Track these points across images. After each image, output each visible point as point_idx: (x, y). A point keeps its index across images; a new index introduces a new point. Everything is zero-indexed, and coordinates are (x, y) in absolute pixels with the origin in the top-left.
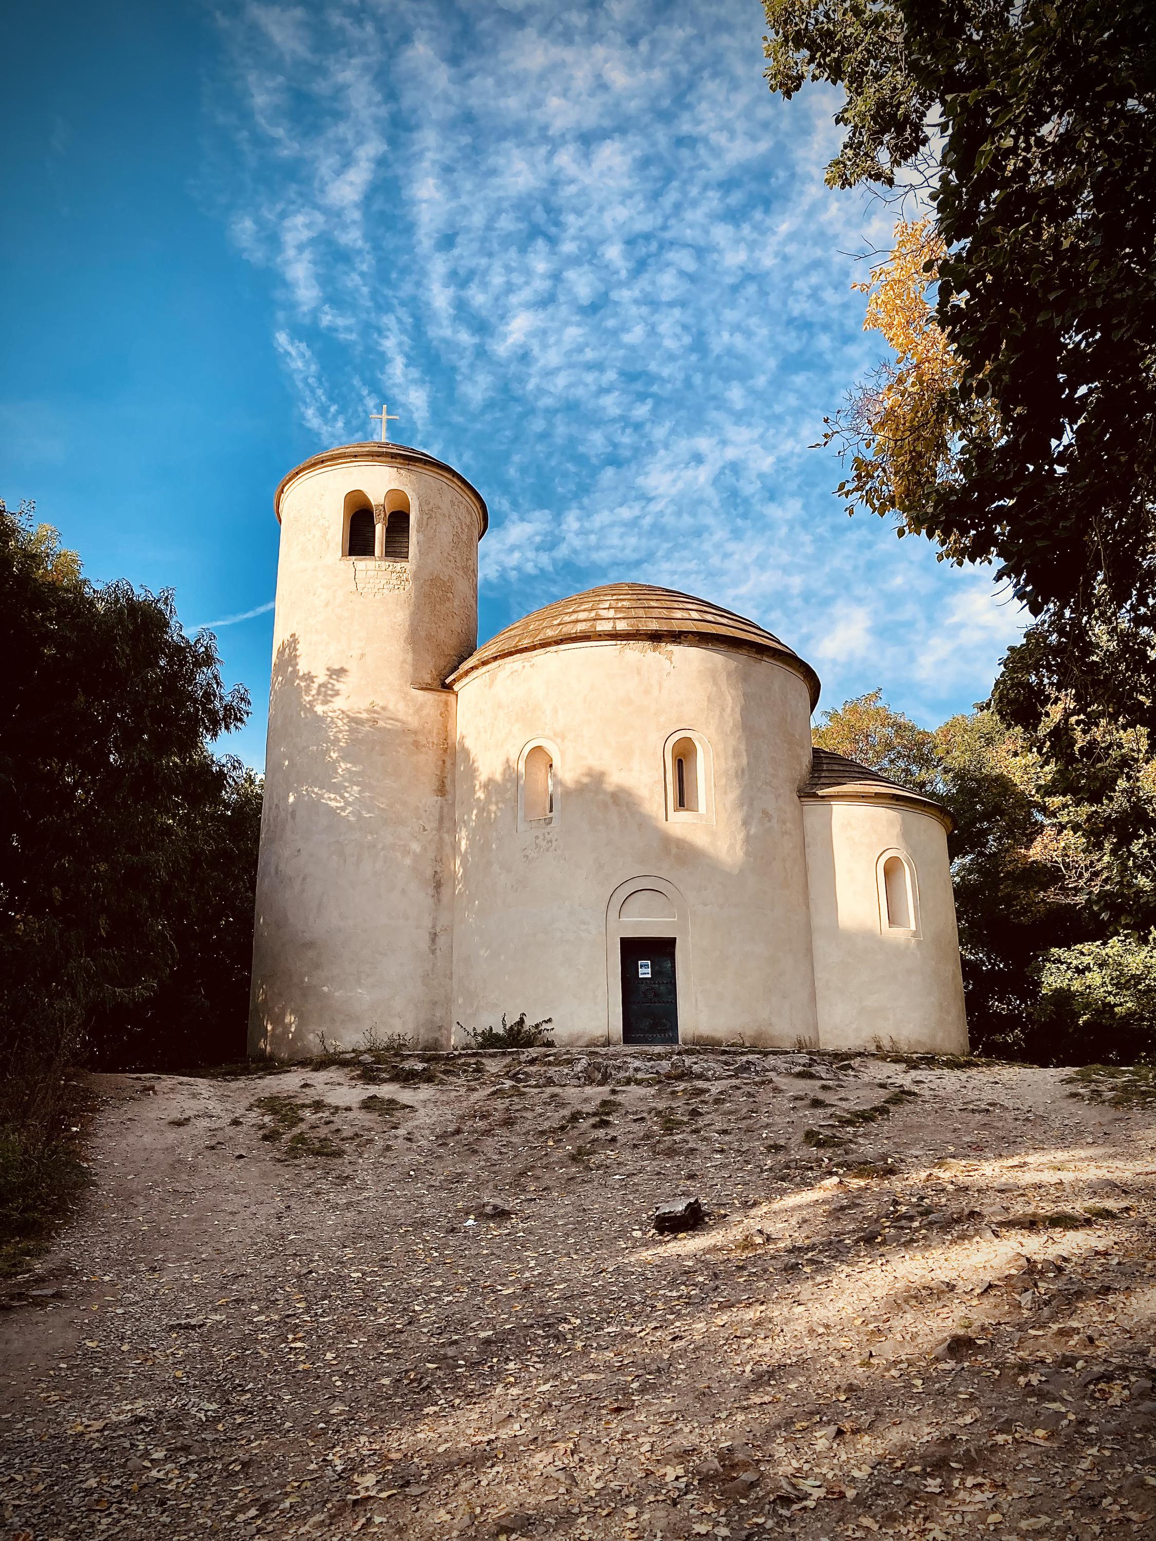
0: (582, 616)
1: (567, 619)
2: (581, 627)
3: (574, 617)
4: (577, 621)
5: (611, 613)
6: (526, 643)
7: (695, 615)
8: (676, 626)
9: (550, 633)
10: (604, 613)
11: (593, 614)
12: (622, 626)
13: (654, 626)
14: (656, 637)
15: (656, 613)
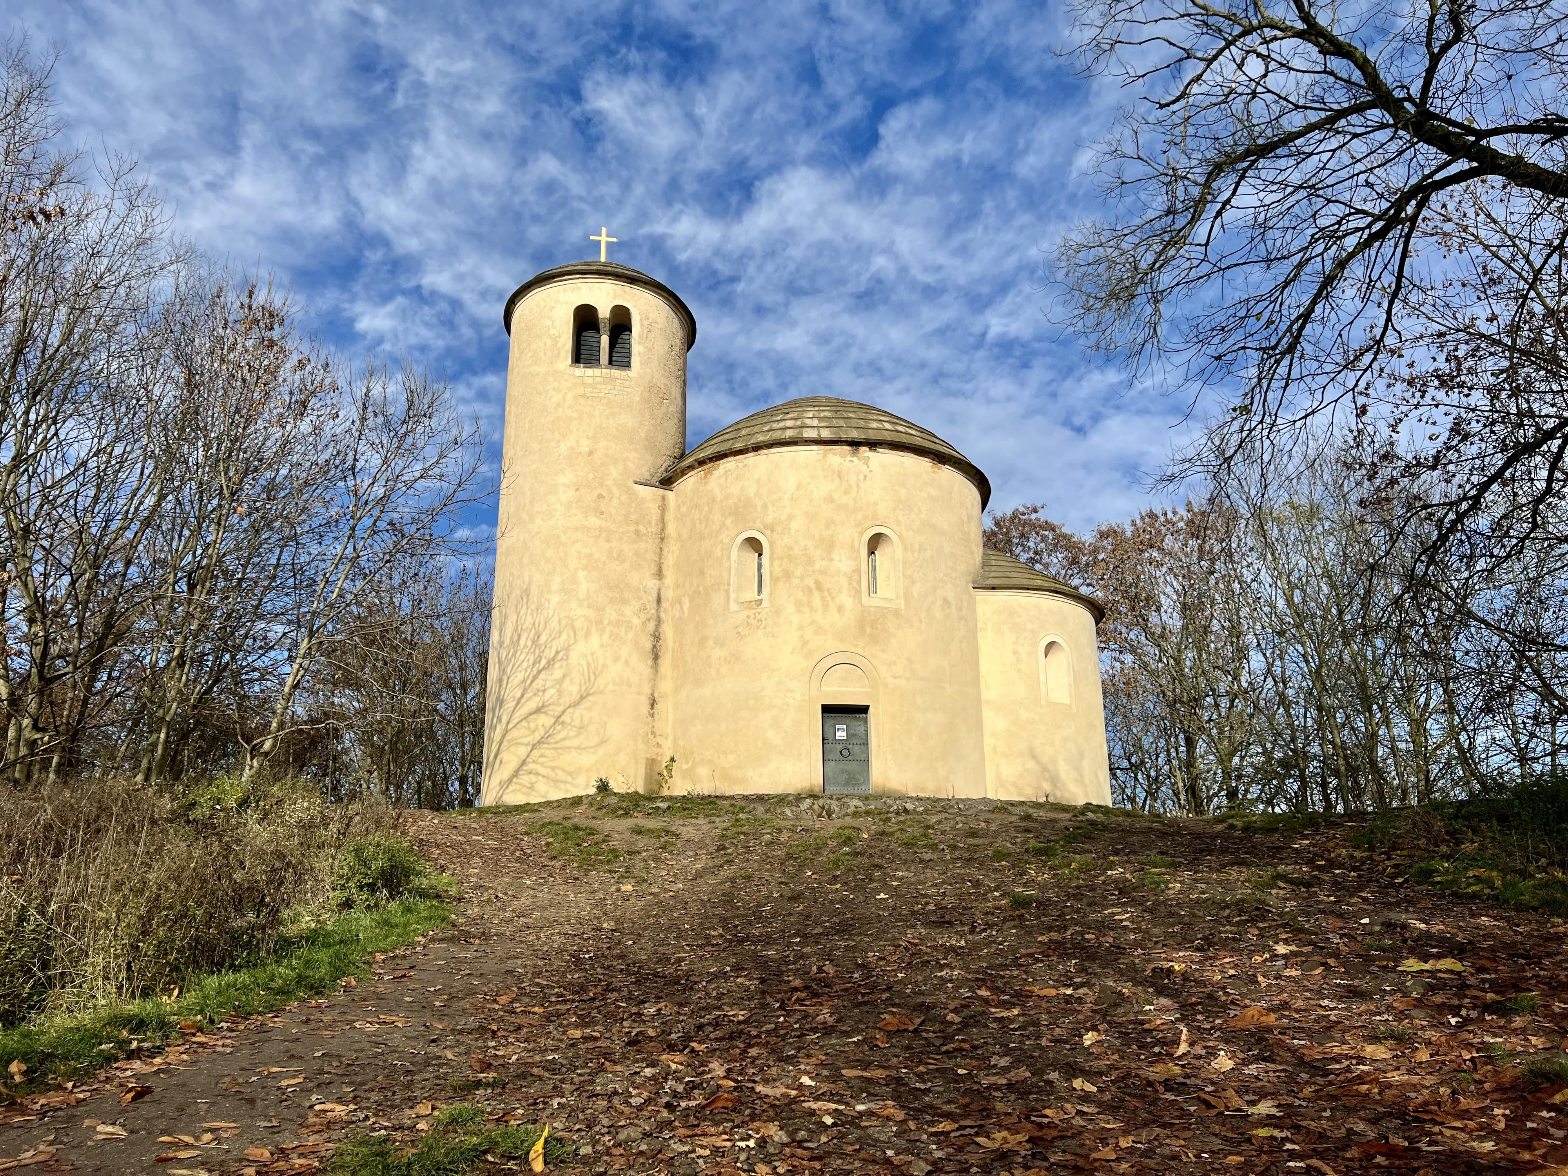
0: (789, 423)
1: (775, 425)
2: (789, 434)
3: (782, 424)
4: (785, 428)
5: (815, 422)
6: (739, 445)
7: (888, 426)
8: (872, 435)
9: (761, 438)
10: (808, 422)
11: (799, 423)
12: (826, 434)
13: (854, 435)
14: (854, 444)
15: (854, 423)
